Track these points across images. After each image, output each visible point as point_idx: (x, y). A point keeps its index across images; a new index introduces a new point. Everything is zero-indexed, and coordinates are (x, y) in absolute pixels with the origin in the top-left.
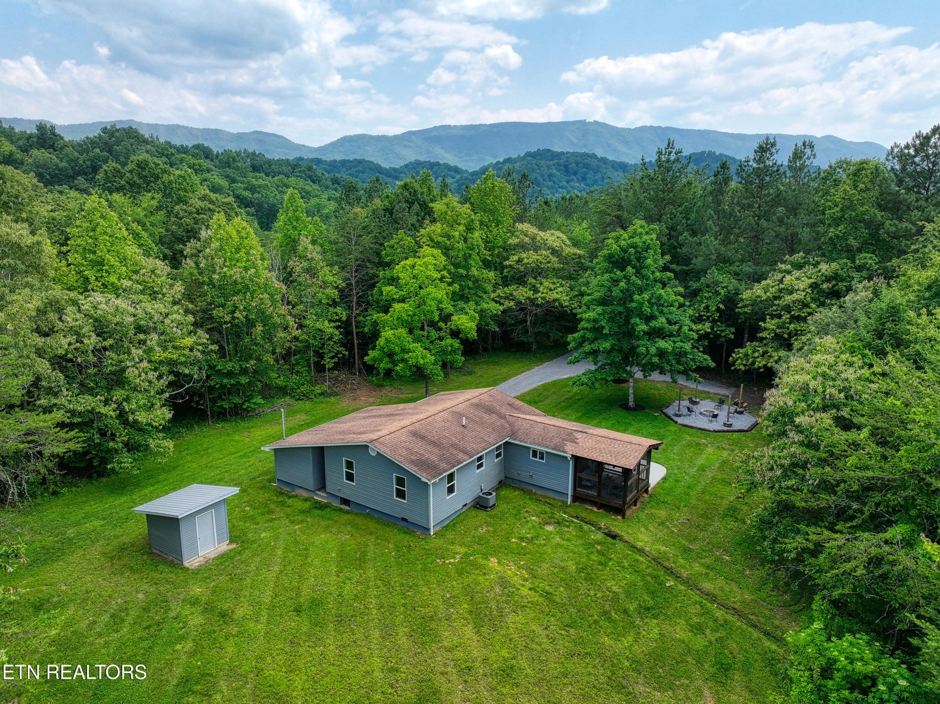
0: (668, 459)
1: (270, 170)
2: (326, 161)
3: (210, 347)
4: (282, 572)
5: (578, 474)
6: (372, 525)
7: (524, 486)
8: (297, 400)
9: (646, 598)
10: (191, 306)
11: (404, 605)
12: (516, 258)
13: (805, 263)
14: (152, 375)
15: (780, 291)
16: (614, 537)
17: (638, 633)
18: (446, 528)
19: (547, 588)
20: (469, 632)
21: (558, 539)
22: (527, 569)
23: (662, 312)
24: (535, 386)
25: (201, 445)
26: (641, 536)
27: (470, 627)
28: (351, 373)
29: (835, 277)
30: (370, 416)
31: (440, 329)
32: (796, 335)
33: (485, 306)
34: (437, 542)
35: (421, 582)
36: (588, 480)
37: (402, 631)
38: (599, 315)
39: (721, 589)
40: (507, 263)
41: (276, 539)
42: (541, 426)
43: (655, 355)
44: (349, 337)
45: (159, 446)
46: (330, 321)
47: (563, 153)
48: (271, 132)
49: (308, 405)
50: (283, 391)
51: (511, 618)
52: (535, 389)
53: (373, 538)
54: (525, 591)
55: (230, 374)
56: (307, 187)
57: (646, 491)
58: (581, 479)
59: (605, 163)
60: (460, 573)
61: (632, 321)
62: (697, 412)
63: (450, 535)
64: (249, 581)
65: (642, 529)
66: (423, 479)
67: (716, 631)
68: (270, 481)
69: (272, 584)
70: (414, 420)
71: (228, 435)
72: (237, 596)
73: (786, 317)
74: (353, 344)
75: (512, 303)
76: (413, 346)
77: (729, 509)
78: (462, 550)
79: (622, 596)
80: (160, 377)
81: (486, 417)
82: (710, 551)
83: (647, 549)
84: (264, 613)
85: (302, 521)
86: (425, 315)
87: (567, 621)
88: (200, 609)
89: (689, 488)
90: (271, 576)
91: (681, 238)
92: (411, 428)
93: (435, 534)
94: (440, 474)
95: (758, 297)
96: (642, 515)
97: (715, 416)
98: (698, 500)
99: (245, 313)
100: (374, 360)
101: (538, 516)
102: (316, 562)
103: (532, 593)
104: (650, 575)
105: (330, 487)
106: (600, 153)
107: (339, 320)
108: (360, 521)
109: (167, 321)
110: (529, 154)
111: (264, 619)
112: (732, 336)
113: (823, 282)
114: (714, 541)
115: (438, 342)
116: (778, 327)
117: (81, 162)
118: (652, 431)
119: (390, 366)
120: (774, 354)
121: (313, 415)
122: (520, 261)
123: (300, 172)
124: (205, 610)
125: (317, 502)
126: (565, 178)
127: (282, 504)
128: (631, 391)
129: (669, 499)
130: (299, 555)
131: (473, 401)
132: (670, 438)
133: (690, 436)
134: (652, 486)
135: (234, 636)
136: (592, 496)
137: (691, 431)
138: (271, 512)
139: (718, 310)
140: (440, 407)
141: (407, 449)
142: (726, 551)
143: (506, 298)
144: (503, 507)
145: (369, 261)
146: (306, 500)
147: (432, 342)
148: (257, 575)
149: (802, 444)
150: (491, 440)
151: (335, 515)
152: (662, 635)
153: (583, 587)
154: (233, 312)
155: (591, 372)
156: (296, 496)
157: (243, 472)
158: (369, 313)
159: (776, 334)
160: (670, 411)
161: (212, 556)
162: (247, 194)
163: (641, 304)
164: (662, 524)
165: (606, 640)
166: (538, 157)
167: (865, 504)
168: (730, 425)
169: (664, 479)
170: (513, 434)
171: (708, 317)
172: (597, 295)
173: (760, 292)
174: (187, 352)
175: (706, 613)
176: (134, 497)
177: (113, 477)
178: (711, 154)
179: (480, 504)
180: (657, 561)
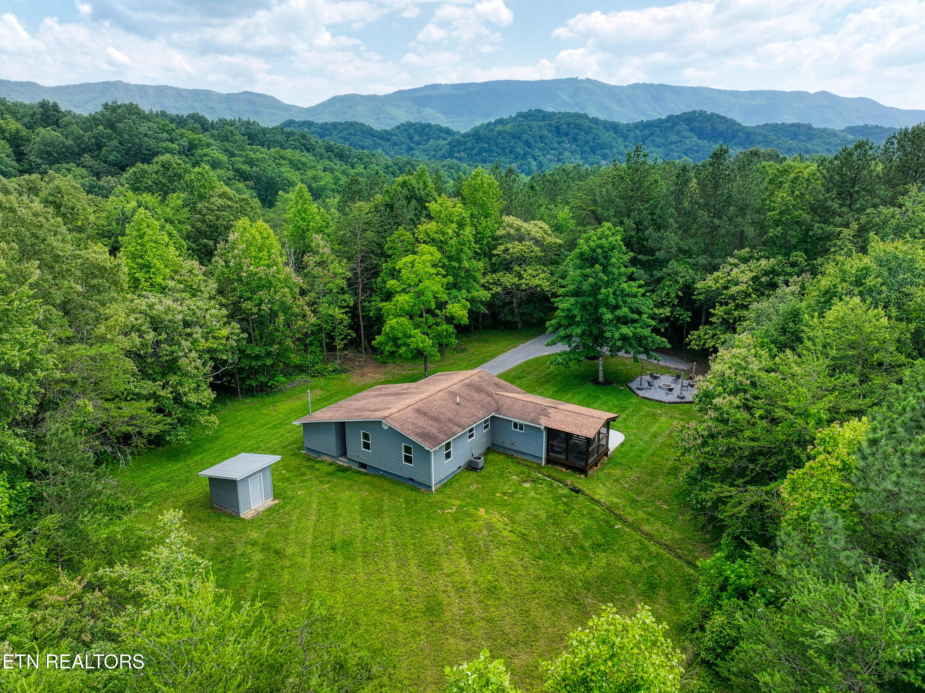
0: (627, 428)
1: (265, 139)
2: (317, 124)
3: (241, 335)
4: (318, 521)
5: (550, 442)
6: (386, 484)
7: (507, 451)
8: (312, 377)
9: (599, 537)
10: (224, 301)
11: (414, 544)
12: (502, 248)
13: (750, 257)
14: (199, 363)
15: (729, 281)
16: (577, 491)
17: (591, 563)
18: (445, 485)
19: (523, 530)
20: (463, 562)
21: (533, 494)
22: (508, 516)
23: (625, 302)
24: (519, 362)
25: (235, 418)
26: (599, 491)
27: (464, 559)
28: (358, 352)
29: (772, 272)
30: (380, 395)
31: (436, 316)
32: (740, 320)
33: (475, 294)
34: (438, 497)
35: (426, 527)
36: (558, 447)
37: (413, 562)
38: (572, 305)
39: (658, 530)
40: (495, 252)
41: (311, 495)
42: (521, 403)
43: (619, 339)
44: (356, 320)
45: (207, 421)
46: (341, 307)
47: (554, 114)
48: (260, 92)
49: (322, 381)
50: (301, 369)
51: (495, 553)
52: (520, 366)
53: (387, 494)
54: (506, 533)
55: (257, 357)
56: (303, 159)
57: (606, 455)
58: (553, 446)
59: (597, 124)
60: (456, 520)
61: (600, 310)
62: (657, 386)
63: (448, 491)
64: (293, 527)
65: (600, 485)
66: (426, 448)
67: (650, 561)
68: (299, 449)
69: (311, 530)
70: (417, 399)
71: (257, 409)
72: (286, 539)
73: (732, 305)
74: (359, 326)
75: (499, 289)
76: (413, 332)
77: (672, 469)
78: (458, 503)
79: (581, 536)
80: (204, 364)
81: (476, 395)
82: (653, 501)
83: (603, 500)
84: (308, 550)
85: (329, 482)
86: (423, 304)
87: (537, 554)
88: (259, 549)
89: (641, 451)
90: (311, 523)
91: (647, 233)
92: (415, 406)
93: (436, 490)
94: (439, 444)
95: (709, 287)
96: (601, 474)
97: (671, 390)
98: (647, 461)
99: (269, 306)
100: (381, 344)
101: (518, 476)
102: (344, 513)
103: (512, 534)
104: (603, 520)
105: (350, 454)
106: (592, 112)
107: (348, 306)
108: (375, 481)
109: (208, 316)
110: (520, 115)
111: (308, 555)
112: (689, 320)
113: (763, 275)
114: (657, 494)
115: (434, 327)
116: (725, 313)
117: (86, 139)
118: (616, 403)
119: (394, 349)
120: (721, 336)
121: (328, 391)
122: (507, 250)
123: (294, 140)
124: (263, 550)
125: (340, 466)
126: (557, 139)
127: (311, 467)
128: (601, 368)
129: (624, 461)
130: (330, 508)
131: (465, 381)
132: (631, 409)
133: (649, 407)
134: (611, 450)
135: (288, 567)
136: (561, 459)
137: (650, 403)
138: (303, 474)
139: (677, 296)
140: (438, 387)
141: (413, 424)
142: (665, 502)
143: (494, 284)
144: (490, 468)
145: (372, 252)
146: (331, 464)
147: (429, 327)
148: (299, 523)
149: (717, 420)
150: (480, 415)
151: (355, 476)
152: (608, 564)
153: (551, 530)
154: (260, 305)
155: (565, 353)
156: (322, 461)
157: (275, 441)
158: (373, 299)
159: (723, 319)
160: (634, 385)
161: (261, 509)
162: (246, 167)
163: (607, 296)
164: (617, 481)
165: (566, 568)
166: (530, 118)
167: (756, 465)
168: (683, 398)
169: (622, 444)
170: (498, 410)
171: (669, 303)
172: (571, 287)
173: (710, 283)
174: (224, 342)
175: (644, 548)
176: (188, 463)
177: (167, 447)
178: (702, 114)
179: (471, 467)
180: (610, 509)
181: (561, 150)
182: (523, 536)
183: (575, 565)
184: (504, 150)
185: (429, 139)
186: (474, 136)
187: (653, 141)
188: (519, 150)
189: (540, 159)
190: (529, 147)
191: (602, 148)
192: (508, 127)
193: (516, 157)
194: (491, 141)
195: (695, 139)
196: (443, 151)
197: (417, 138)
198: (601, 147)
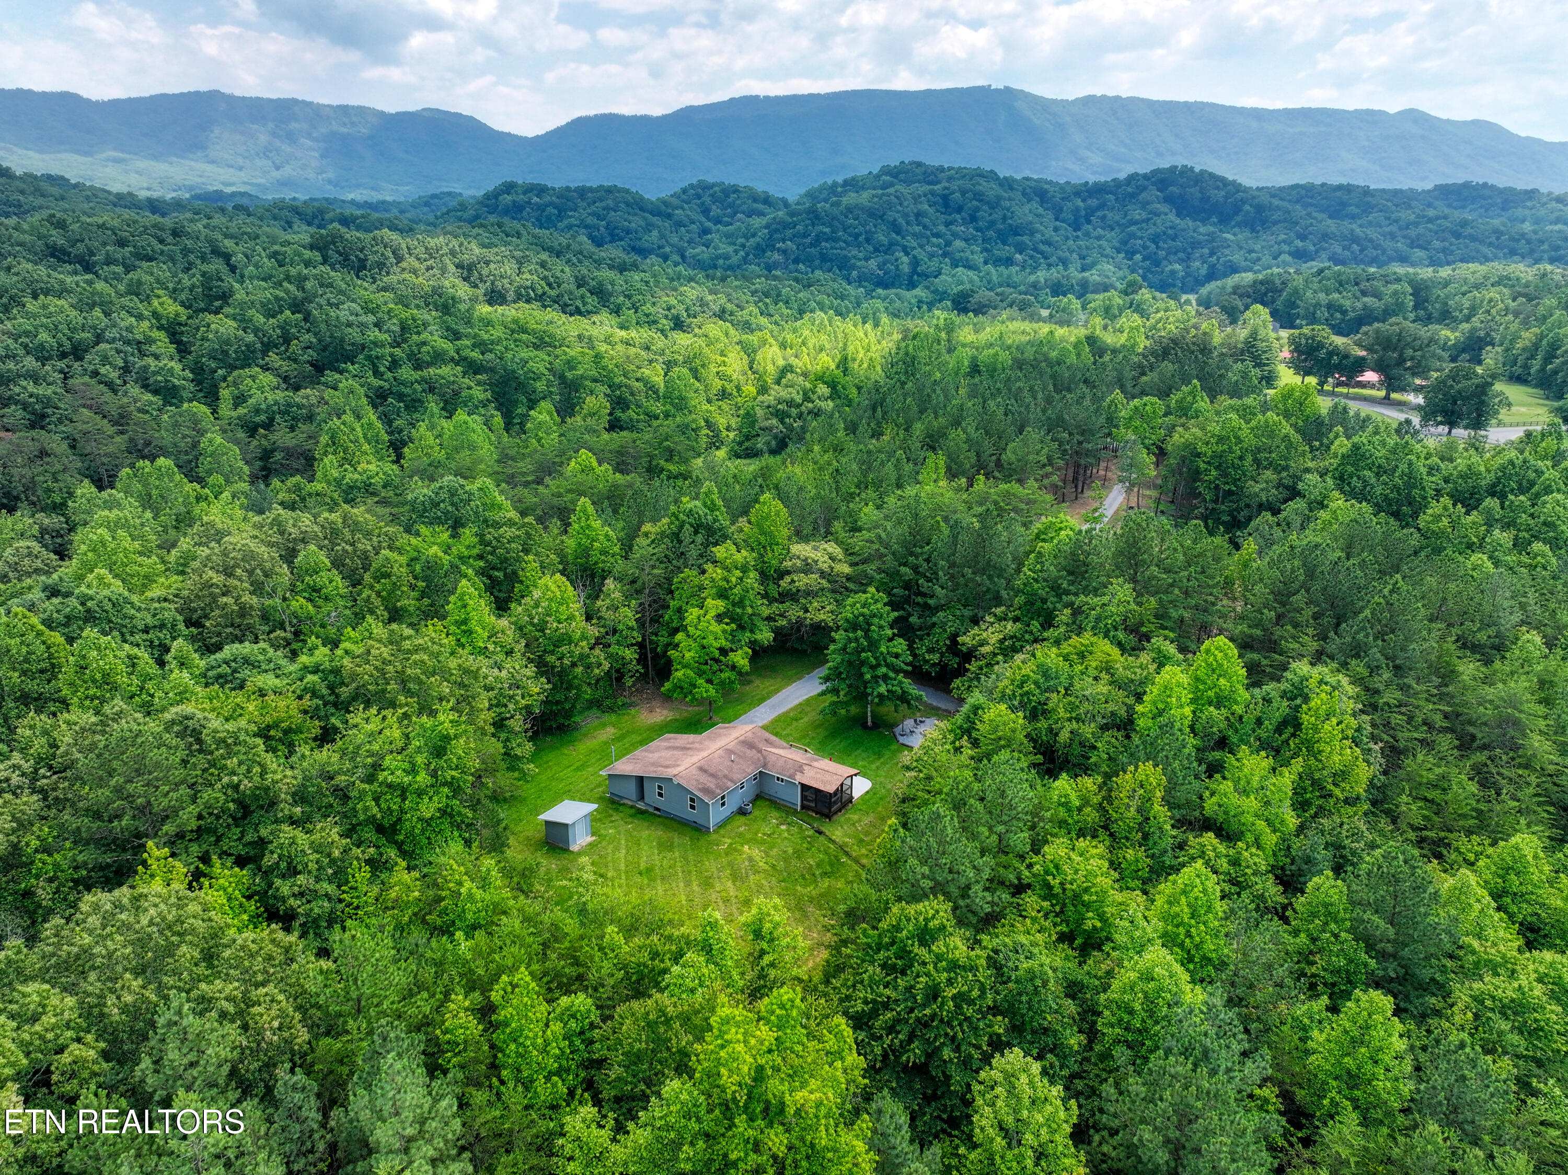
4: (627, 853)
5: (804, 794)
6: (676, 826)
7: (770, 799)
8: (604, 713)
10: (531, 657)
11: (696, 871)
12: (789, 579)
16: (820, 833)
18: (720, 827)
19: (774, 862)
21: (786, 834)
22: (765, 852)
26: (837, 832)
27: (730, 881)
28: (646, 682)
30: (670, 747)
33: (758, 635)
34: (714, 836)
35: (705, 859)
36: (809, 798)
37: (695, 883)
40: (781, 583)
41: (619, 833)
42: (784, 758)
45: (528, 769)
46: (630, 646)
49: (613, 718)
50: (592, 703)
51: (752, 877)
53: (676, 833)
54: (761, 864)
57: (850, 802)
58: (805, 797)
59: (1011, 189)
60: (727, 854)
63: (722, 832)
64: (610, 858)
65: (839, 828)
66: (706, 800)
68: (604, 793)
69: (623, 860)
70: (700, 757)
71: (558, 749)
78: (729, 840)
79: (814, 866)
80: (525, 721)
81: (749, 752)
83: (838, 840)
84: (623, 874)
85: (632, 822)
87: (781, 878)
90: (622, 855)
92: (701, 764)
93: (713, 831)
94: (716, 796)
95: (967, 643)
96: (842, 819)
100: (668, 689)
101: (777, 820)
102: (645, 847)
103: (765, 865)
104: (834, 855)
105: (647, 800)
107: (636, 645)
108: (667, 823)
110: (886, 171)
111: (623, 878)
112: (956, 666)
121: (620, 729)
122: (793, 582)
125: (639, 809)
126: (943, 218)
127: (617, 810)
128: (869, 714)
129: (863, 807)
130: (635, 843)
131: (740, 738)
132: (887, 757)
134: (856, 798)
136: (811, 807)
138: (612, 816)
140: (718, 744)
141: (696, 780)
144: (755, 813)
146: (631, 807)
148: (613, 855)
150: (750, 770)
151: (652, 818)
153: (794, 862)
154: (562, 658)
156: (624, 804)
157: (582, 784)
160: (897, 732)
161: (586, 844)
164: (853, 824)
165: (799, 888)
166: (901, 177)
169: (868, 790)
170: (765, 765)
174: (536, 697)
178: (1186, 171)
179: (742, 812)
180: (841, 847)
181: (949, 237)
182: (773, 866)
183: (805, 887)
184: (856, 236)
185: (735, 214)
186: (808, 213)
187: (1103, 218)
188: (881, 238)
189: (915, 252)
190: (898, 233)
191: (1016, 234)
192: (864, 198)
193: (876, 250)
194: (836, 223)
195: (1172, 217)
196: (758, 239)
197: (715, 211)
198: (1016, 231)
